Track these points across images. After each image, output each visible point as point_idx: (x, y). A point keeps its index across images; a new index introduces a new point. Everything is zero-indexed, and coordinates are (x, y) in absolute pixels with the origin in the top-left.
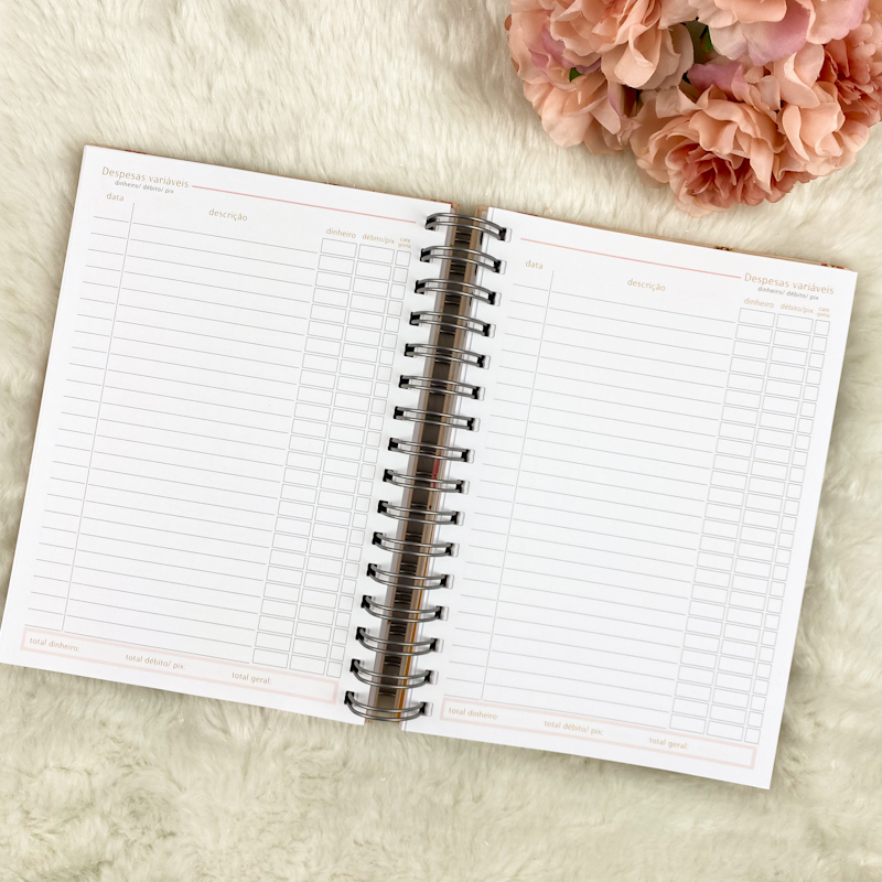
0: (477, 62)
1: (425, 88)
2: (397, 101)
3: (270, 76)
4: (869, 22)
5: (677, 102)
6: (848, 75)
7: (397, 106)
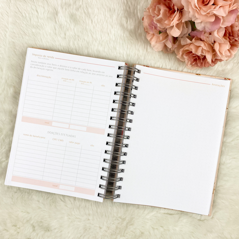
0: (135, 29)
1: (121, 36)
2: (114, 39)
3: (81, 32)
4: (237, 21)
5: (186, 41)
6: (231, 35)
7: (114, 40)
